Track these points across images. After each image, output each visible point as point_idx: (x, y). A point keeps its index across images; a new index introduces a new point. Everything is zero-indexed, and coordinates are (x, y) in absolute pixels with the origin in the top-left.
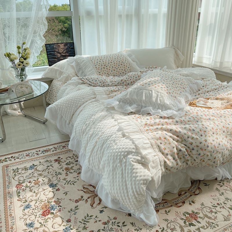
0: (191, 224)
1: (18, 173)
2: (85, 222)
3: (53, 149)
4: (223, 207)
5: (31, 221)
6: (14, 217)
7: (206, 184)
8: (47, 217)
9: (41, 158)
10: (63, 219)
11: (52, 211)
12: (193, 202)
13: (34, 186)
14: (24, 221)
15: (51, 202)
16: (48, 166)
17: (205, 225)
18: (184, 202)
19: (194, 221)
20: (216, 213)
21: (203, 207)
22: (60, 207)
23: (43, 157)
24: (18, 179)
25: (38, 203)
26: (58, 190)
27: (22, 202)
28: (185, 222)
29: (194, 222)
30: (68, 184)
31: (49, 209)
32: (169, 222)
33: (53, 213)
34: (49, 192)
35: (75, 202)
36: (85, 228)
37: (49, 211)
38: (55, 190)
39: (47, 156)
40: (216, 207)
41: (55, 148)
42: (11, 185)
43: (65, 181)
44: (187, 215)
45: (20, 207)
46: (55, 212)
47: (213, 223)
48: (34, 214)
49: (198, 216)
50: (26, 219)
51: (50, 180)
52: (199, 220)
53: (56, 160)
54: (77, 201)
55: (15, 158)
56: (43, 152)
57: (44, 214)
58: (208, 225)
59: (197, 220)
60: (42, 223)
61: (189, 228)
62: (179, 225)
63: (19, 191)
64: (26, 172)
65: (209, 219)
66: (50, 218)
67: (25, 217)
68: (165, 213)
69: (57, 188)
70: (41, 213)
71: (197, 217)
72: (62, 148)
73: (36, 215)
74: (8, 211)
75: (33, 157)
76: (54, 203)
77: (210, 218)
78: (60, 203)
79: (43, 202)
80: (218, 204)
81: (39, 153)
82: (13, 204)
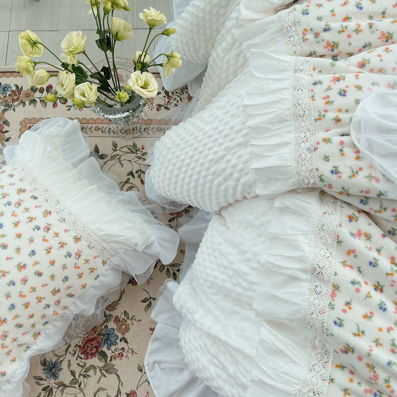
5: (56, 358)
8: (89, 362)
11: (105, 349)
15: (109, 318)
16: (131, 173)
22: (123, 344)
31: (100, 339)
33: (104, 356)
37: (98, 343)
46: (109, 354)
60: (77, 376)
66: (93, 367)
70: (80, 341)
76: (115, 326)
78: (128, 329)
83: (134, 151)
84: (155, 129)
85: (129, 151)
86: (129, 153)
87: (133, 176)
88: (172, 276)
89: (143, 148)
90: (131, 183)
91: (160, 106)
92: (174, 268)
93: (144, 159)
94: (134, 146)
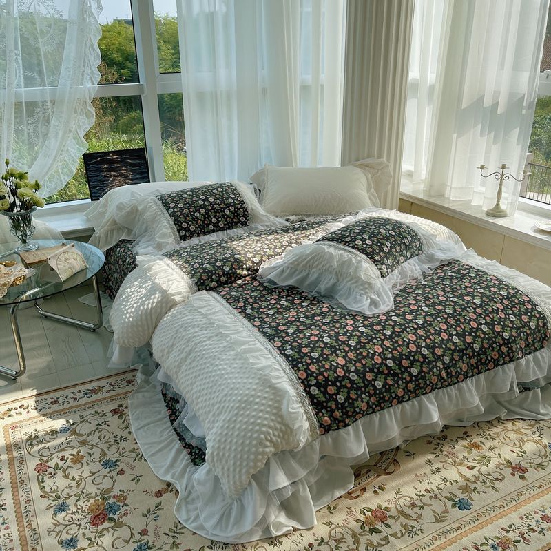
0: (374, 530)
1: (38, 440)
2: (175, 535)
3: (108, 388)
4: (436, 497)
5: (71, 536)
6: (37, 529)
7: (408, 452)
8: (100, 527)
9: (83, 407)
10: (133, 530)
11: (111, 516)
12: (381, 488)
13: (73, 465)
14: (57, 536)
15: (109, 498)
17: (398, 531)
18: (364, 490)
19: (380, 523)
20: (421, 507)
21: (399, 496)
22: (125, 508)
23: (87, 406)
24: (39, 453)
25: (82, 500)
26: (121, 473)
27: (49, 499)
28: (363, 527)
29: (379, 526)
31: (105, 512)
32: (333, 526)
33: (112, 520)
34: (104, 478)
35: (156, 496)
36: (175, 545)
37: (104, 515)
38: (114, 474)
40: (423, 495)
41: (111, 384)
42: (25, 466)
44: (367, 513)
45: (47, 509)
46: (116, 517)
47: (413, 527)
48: (76, 522)
49: (389, 514)
50: (59, 533)
51: (103, 453)
52: (389, 521)
53: (114, 412)
54: (158, 494)
55: (29, 409)
56: (86, 394)
57: (95, 522)
58: (404, 531)
59: (385, 522)
60: (93, 539)
61: (369, 537)
62: (351, 533)
63: (43, 479)
64: (53, 437)
65: (407, 519)
66: (106, 529)
67: (57, 529)
68: (327, 511)
69: (119, 469)
70: (88, 519)
71: (385, 517)
72: (126, 384)
73: (80, 525)
74: (24, 518)
75: (66, 406)
76: (115, 500)
77: (409, 517)
78: (126, 498)
79: (92, 497)
80: (427, 491)
81: (79, 396)
82: (31, 503)
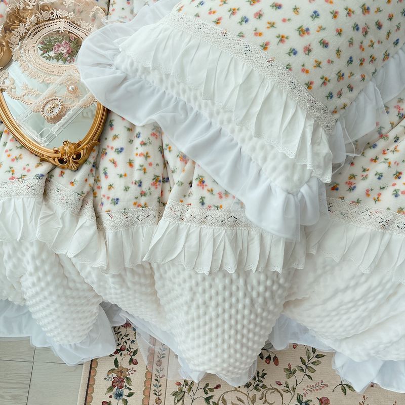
16: (207, 400)
30: (314, 371)
39: (153, 388)
43: (299, 374)
83: (182, 394)
84: (158, 368)
85: (181, 401)
86: (183, 401)
87: (211, 397)
88: (319, 359)
89: (179, 384)
90: (219, 400)
91: (131, 361)
92: (311, 357)
93: (191, 383)
94: (175, 394)
